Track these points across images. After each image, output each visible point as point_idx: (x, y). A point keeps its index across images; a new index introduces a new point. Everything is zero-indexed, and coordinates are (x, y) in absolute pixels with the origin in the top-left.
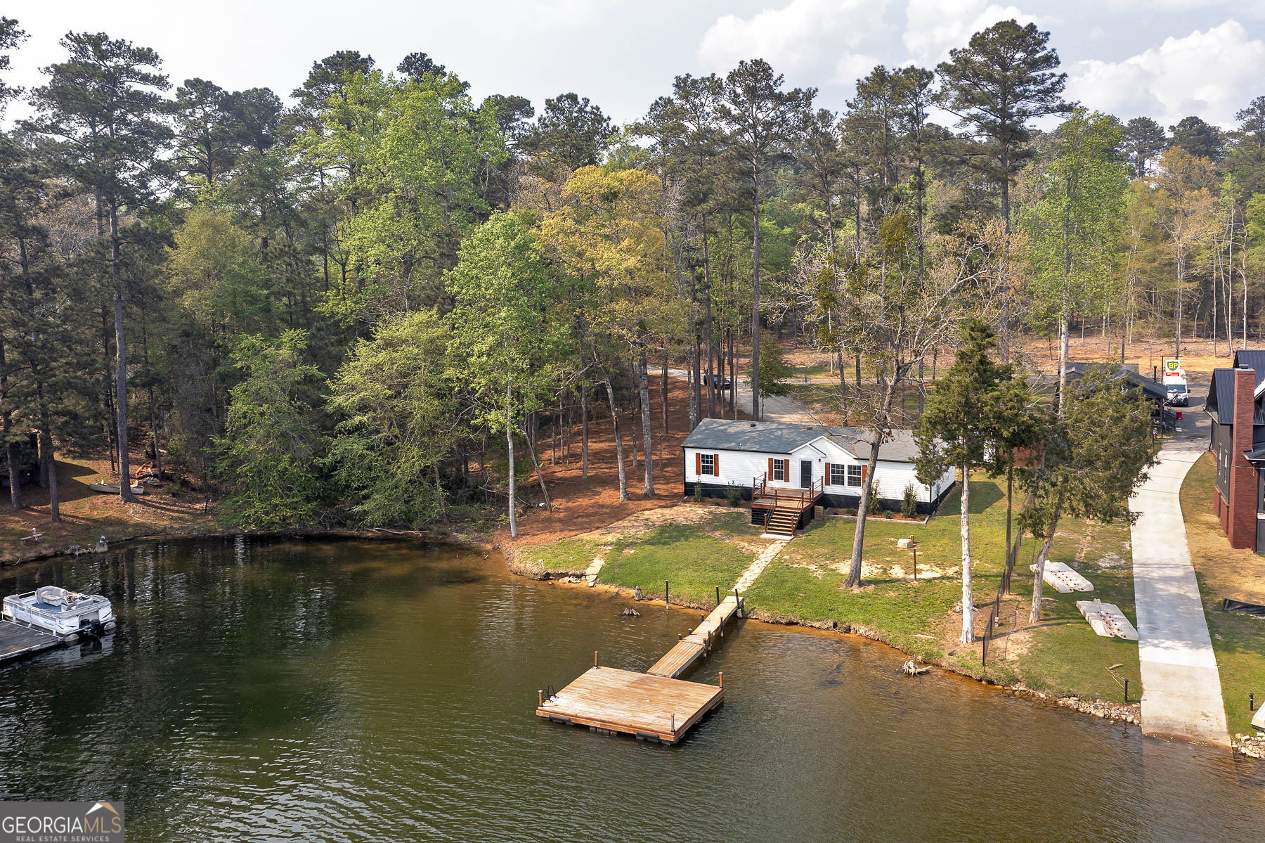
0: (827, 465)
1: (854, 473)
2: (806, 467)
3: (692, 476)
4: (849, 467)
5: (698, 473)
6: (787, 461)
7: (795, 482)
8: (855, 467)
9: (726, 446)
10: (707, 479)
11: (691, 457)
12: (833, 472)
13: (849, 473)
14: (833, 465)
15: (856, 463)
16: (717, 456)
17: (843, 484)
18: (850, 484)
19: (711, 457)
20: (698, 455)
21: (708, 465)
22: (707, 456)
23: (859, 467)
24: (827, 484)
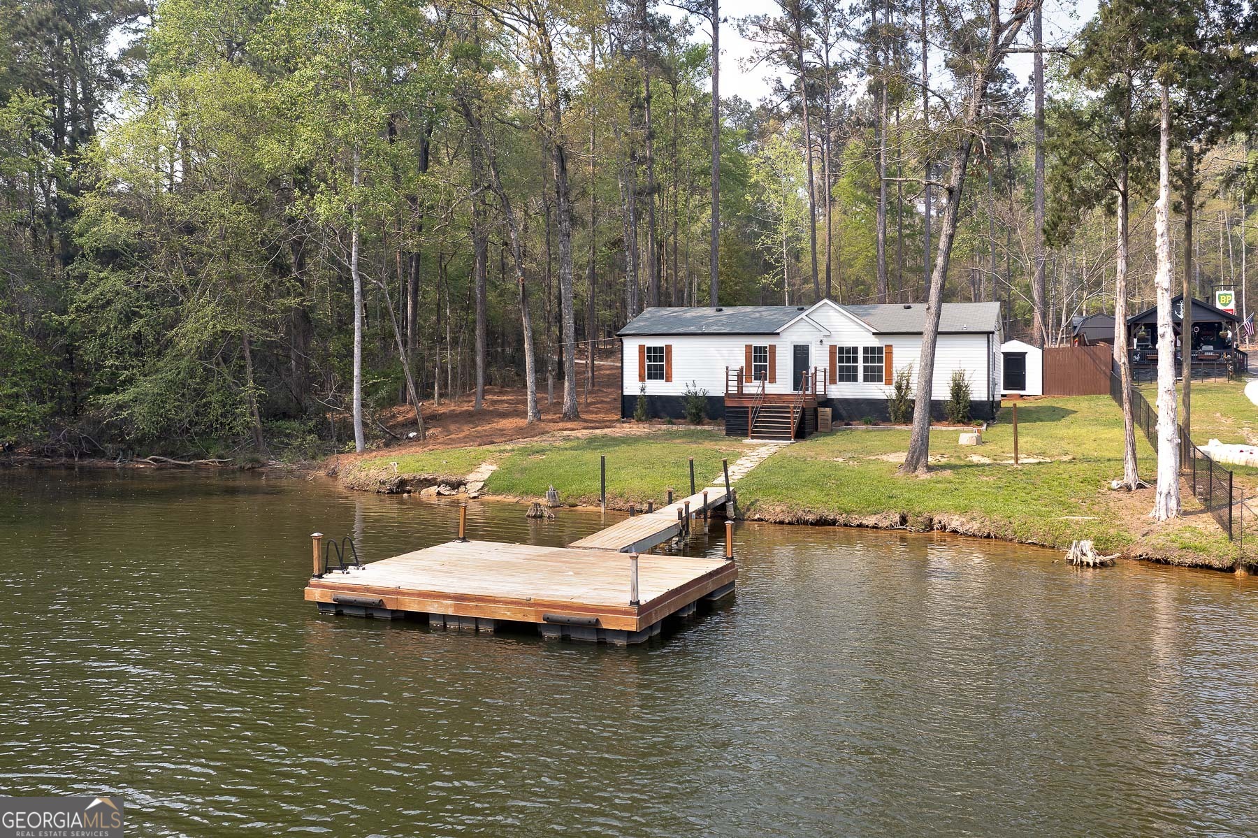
0: (832, 348)
1: (873, 360)
2: (801, 354)
3: (632, 386)
4: (866, 350)
5: (642, 379)
6: (773, 348)
7: (783, 384)
8: (873, 349)
9: (681, 330)
10: (656, 388)
11: (631, 349)
12: (841, 360)
13: (866, 360)
14: (841, 349)
15: (875, 342)
16: (669, 347)
17: (855, 379)
18: (866, 379)
19: (661, 348)
20: (641, 347)
21: (656, 364)
22: (655, 348)
23: (880, 349)
24: (833, 382)
